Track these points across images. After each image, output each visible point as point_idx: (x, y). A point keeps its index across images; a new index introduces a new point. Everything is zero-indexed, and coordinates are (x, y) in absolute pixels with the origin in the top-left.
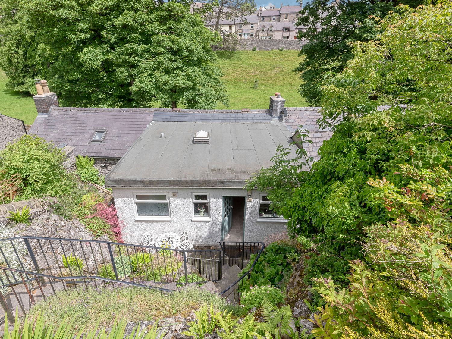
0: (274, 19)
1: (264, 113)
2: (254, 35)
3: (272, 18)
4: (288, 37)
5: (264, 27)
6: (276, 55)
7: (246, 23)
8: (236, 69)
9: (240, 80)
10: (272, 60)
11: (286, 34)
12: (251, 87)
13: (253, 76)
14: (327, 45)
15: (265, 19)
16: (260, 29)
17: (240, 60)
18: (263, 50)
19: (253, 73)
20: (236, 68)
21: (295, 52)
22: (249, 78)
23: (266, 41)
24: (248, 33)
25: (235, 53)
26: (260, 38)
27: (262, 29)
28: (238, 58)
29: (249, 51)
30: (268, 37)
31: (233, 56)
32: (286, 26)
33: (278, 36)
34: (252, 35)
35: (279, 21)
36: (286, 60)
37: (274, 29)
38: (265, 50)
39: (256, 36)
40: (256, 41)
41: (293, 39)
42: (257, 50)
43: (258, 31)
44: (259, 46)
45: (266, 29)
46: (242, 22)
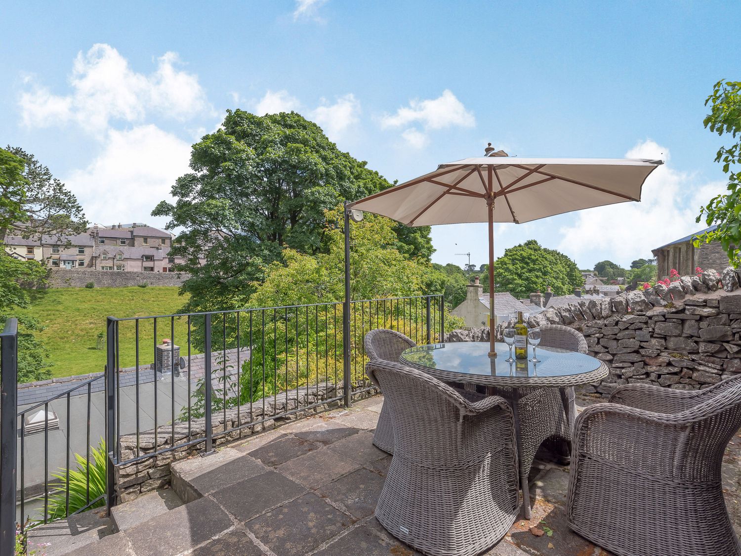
0: (123, 243)
1: (149, 370)
2: (85, 264)
3: (119, 242)
4: (152, 269)
5: (105, 253)
6: (134, 294)
7: (68, 245)
8: (51, 320)
9: (62, 338)
10: (128, 302)
11: (149, 264)
12: (89, 348)
13: (91, 329)
14: (217, 281)
15: (106, 241)
16: (97, 255)
17: (59, 303)
18: (108, 287)
19: (91, 323)
20: (52, 317)
21: (167, 289)
22: (82, 333)
23: (112, 274)
24: (73, 261)
25: (46, 293)
26: (99, 268)
27: (102, 256)
28: (55, 300)
29: (77, 289)
30: (115, 268)
31: (40, 298)
32: (147, 253)
33: (133, 267)
34: (81, 264)
35: (133, 245)
36: (154, 301)
37: (124, 256)
38: (112, 286)
39: (91, 265)
40: (92, 274)
41: (161, 271)
42: (96, 287)
43: (94, 258)
44: (99, 282)
45: (110, 256)
46: (59, 243)
